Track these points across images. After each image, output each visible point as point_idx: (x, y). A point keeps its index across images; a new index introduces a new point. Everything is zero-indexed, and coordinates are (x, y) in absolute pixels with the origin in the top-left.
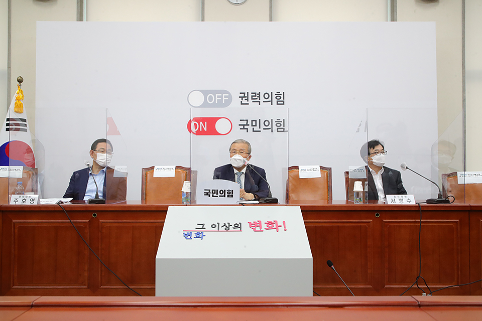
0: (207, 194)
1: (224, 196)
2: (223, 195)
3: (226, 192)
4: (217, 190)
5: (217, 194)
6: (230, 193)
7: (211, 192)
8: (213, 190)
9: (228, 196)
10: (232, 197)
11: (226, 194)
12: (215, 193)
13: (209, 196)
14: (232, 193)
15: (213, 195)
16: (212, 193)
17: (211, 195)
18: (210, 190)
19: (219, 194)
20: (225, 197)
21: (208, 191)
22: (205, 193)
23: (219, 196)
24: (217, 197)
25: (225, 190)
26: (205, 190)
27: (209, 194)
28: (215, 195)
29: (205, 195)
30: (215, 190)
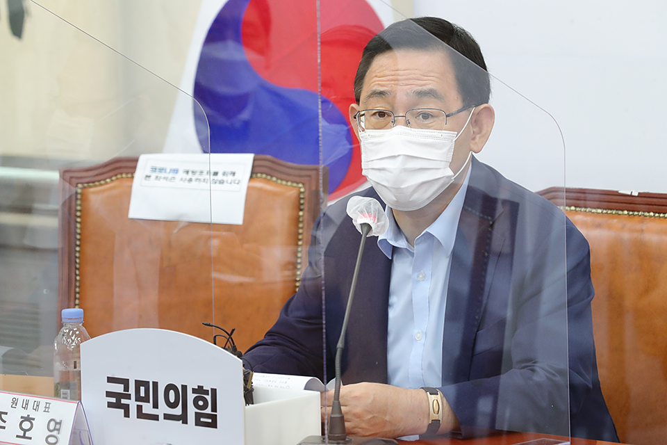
0: (117, 402)
1: (183, 418)
2: (178, 411)
3: (191, 397)
4: (155, 384)
5: (156, 406)
6: (205, 407)
7: (132, 391)
8: (139, 384)
9: (198, 423)
10: (213, 424)
11: (192, 411)
12: (146, 400)
13: (127, 415)
14: (214, 408)
15: (139, 408)
16: (138, 398)
17: (133, 404)
18: (125, 382)
19: (163, 409)
20: (185, 422)
21: (119, 388)
22: (109, 394)
23: (161, 417)
24: (155, 418)
25: (184, 388)
26: (110, 380)
27: (124, 401)
28: (148, 408)
29: (110, 405)
30: (146, 384)
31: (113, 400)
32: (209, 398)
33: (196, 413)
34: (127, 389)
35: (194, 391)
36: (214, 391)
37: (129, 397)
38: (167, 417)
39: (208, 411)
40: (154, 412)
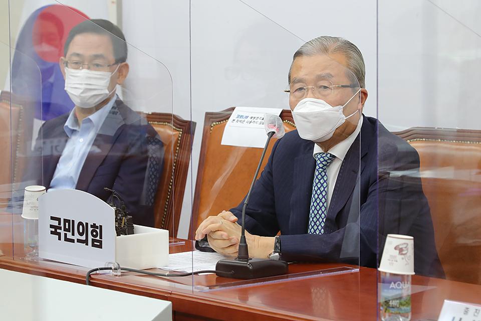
0: (55, 231)
1: (86, 242)
3: (90, 229)
4: (73, 222)
5: (73, 234)
6: (96, 236)
7: (62, 225)
8: (65, 221)
9: (93, 245)
10: (100, 246)
11: (90, 237)
12: (69, 230)
13: (60, 239)
14: (101, 237)
15: (66, 235)
16: (65, 229)
17: (62, 232)
18: (59, 220)
19: (77, 236)
20: (87, 244)
21: (56, 223)
22: (51, 226)
23: (76, 241)
24: (73, 241)
25: (87, 224)
26: (52, 218)
27: (58, 231)
28: (69, 235)
29: (52, 233)
30: (68, 221)
31: (53, 230)
32: (98, 230)
33: (92, 239)
34: (60, 224)
35: (92, 226)
36: (101, 226)
37: (60, 228)
38: (79, 241)
39: (98, 238)
40: (72, 237)
